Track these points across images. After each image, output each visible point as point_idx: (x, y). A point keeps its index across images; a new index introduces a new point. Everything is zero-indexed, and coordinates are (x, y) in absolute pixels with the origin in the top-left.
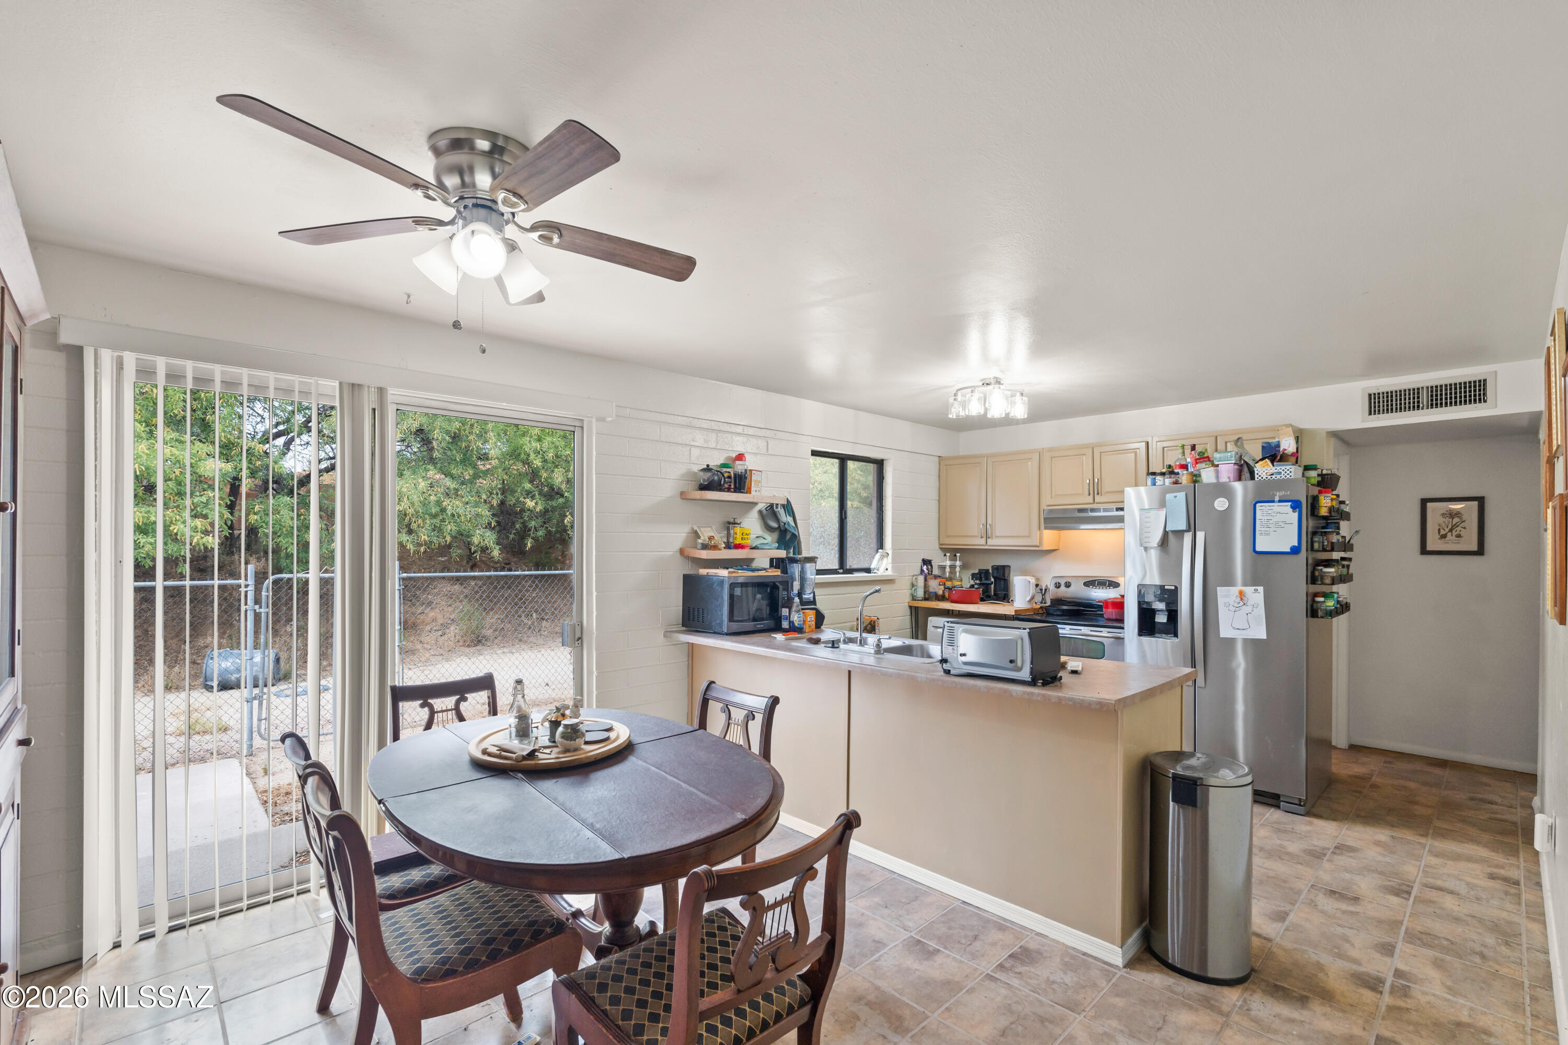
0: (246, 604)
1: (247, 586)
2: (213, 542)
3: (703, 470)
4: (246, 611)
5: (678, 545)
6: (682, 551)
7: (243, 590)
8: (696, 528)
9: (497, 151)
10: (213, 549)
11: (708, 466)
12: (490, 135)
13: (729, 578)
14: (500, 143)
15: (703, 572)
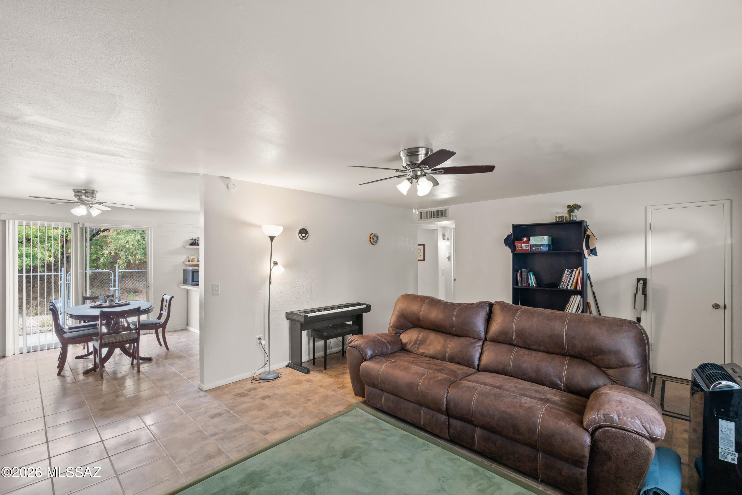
0: (61, 281)
1: (61, 275)
2: (52, 260)
3: (191, 239)
4: (61, 284)
5: (183, 261)
6: (184, 262)
7: (59, 276)
8: (189, 256)
9: (86, 192)
10: (52, 262)
11: (192, 238)
12: (85, 190)
13: (191, 270)
14: (87, 191)
15: (188, 268)
